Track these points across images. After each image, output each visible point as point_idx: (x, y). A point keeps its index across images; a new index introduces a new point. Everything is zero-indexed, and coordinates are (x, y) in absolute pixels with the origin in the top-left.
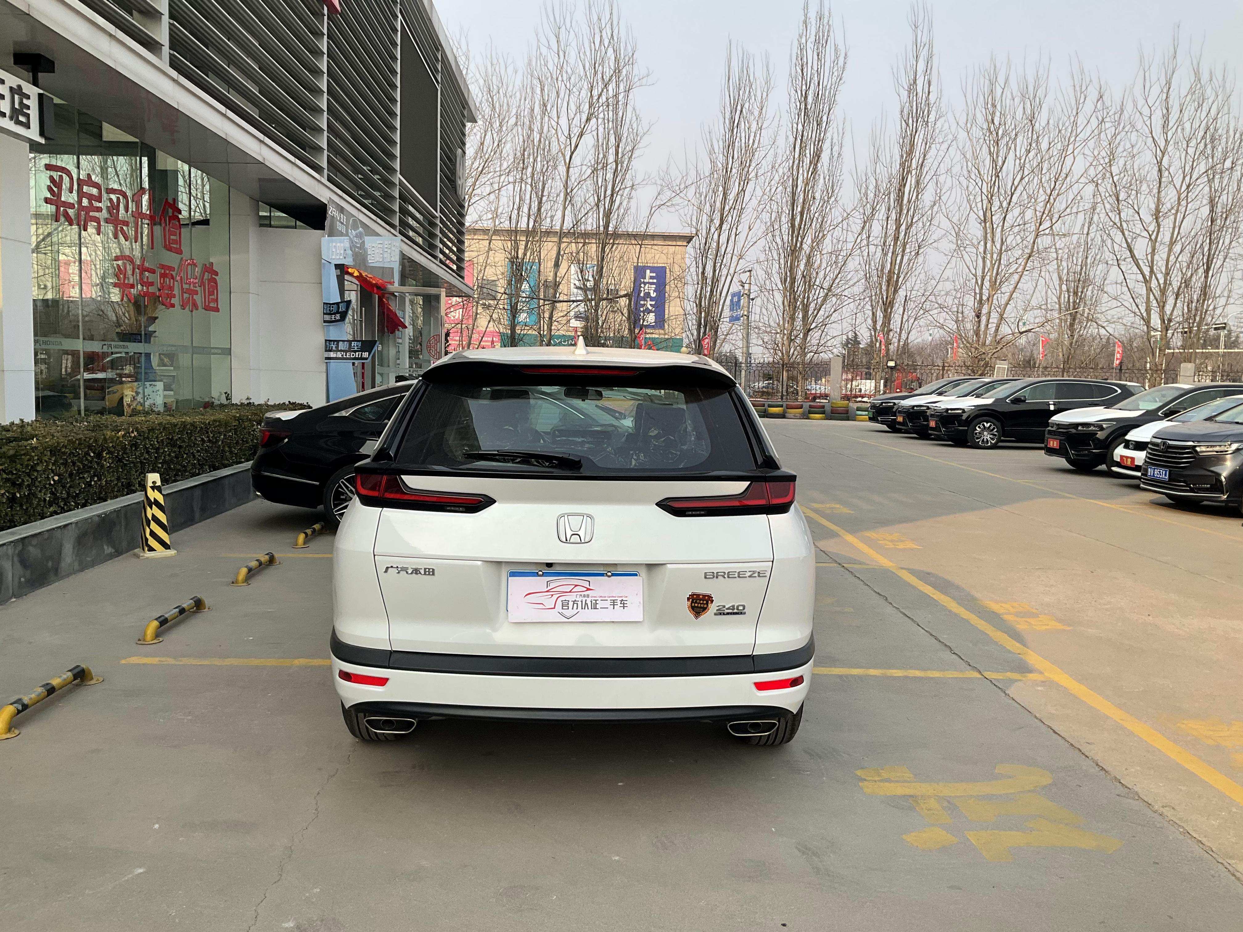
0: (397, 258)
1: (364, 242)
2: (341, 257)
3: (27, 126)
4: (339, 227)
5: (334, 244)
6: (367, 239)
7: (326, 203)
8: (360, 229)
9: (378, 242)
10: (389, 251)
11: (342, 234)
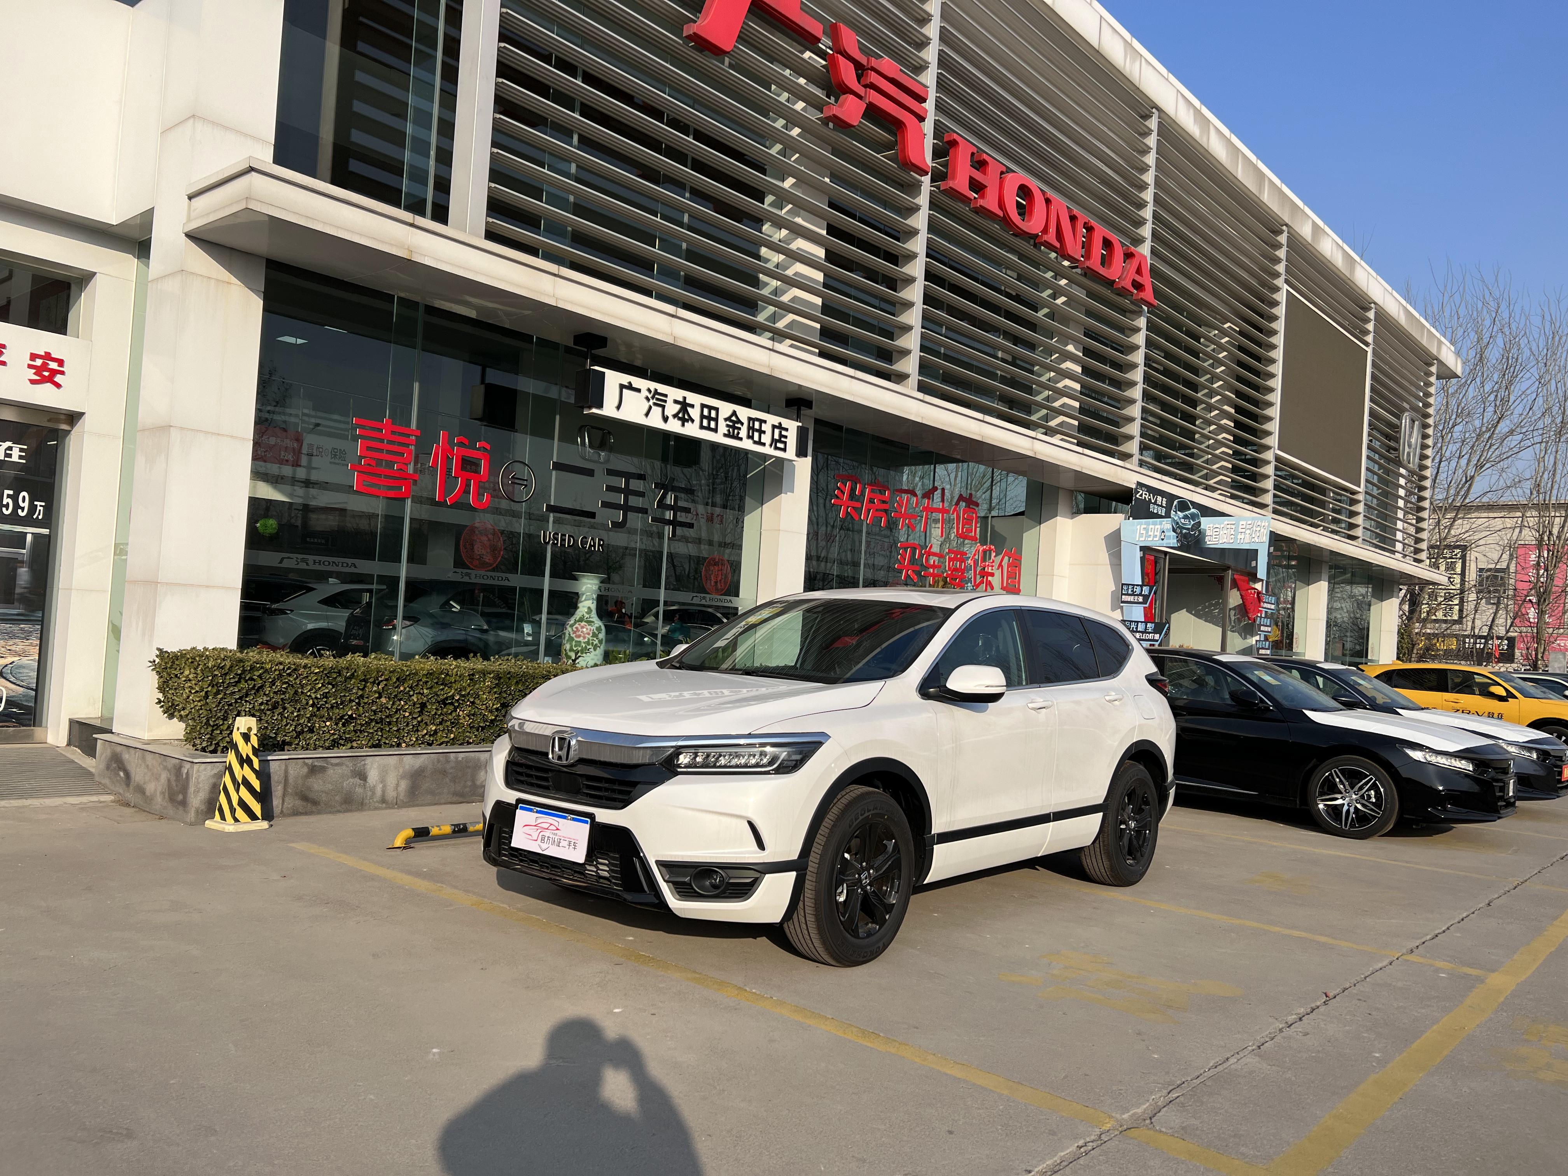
0: (1266, 539)
1: (1199, 523)
2: (1157, 539)
3: (784, 450)
4: (1154, 509)
5: (1145, 526)
6: (1203, 520)
7: (1134, 486)
8: (1193, 510)
9: (1226, 523)
10: (1248, 532)
11: (1157, 516)
